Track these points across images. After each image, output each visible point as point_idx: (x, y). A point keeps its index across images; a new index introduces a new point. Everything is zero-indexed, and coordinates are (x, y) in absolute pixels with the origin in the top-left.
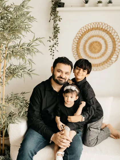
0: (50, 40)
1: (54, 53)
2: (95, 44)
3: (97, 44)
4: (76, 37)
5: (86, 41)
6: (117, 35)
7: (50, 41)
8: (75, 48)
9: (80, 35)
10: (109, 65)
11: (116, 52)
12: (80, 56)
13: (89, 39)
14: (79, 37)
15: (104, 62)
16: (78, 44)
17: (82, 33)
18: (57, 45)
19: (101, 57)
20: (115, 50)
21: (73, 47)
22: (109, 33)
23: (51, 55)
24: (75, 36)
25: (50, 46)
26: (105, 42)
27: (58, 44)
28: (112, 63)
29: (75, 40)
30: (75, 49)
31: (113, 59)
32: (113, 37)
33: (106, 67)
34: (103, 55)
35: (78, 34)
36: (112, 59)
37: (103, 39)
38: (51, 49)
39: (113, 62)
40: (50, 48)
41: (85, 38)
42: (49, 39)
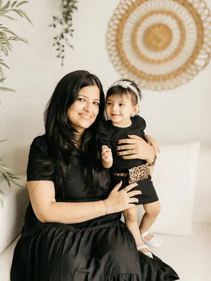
0: (56, 23)
1: (63, 51)
2: (157, 29)
3: (161, 29)
4: (115, 17)
5: (138, 25)
6: (205, 8)
7: (55, 26)
8: (113, 41)
9: (123, 12)
10: (190, 77)
11: (204, 46)
12: (124, 59)
13: (143, 19)
14: (120, 17)
15: (178, 70)
16: (119, 31)
17: (126, 7)
18: (71, 35)
19: (171, 58)
20: (202, 42)
21: (108, 38)
23: (58, 56)
24: (112, 13)
25: (56, 38)
26: (180, 24)
27: (72, 31)
28: (198, 71)
29: (112, 23)
30: (113, 43)
31: (200, 62)
32: (196, 12)
33: (184, 81)
34: (176, 53)
35: (118, 9)
36: (197, 62)
37: (175, 16)
38: (58, 44)
39: (199, 68)
40: (55, 41)
41: (134, 18)
42: (52, 22)
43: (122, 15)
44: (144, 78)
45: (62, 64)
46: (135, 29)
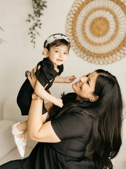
0: (30, 19)
1: (34, 38)
2: (99, 21)
4: (71, 13)
5: (86, 18)
7: (29, 21)
8: (69, 29)
9: (76, 9)
12: (78, 42)
13: (89, 14)
14: (74, 12)
15: (114, 51)
16: (74, 22)
17: (78, 6)
18: (40, 27)
19: (108, 42)
21: (66, 28)
22: (120, 3)
23: (32, 41)
24: (69, 10)
25: (30, 29)
26: (115, 17)
27: (40, 24)
29: (69, 17)
30: (70, 31)
33: (118, 58)
34: (112, 38)
35: (73, 7)
37: (111, 12)
38: (32, 33)
41: (83, 13)
42: (28, 18)
43: (76, 11)
45: (34, 47)
46: (85, 22)
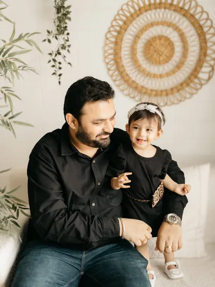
0: (51, 38)
1: (60, 68)
2: (158, 41)
3: (162, 42)
4: (112, 29)
5: (137, 37)
6: (208, 19)
7: (49, 41)
8: (111, 54)
9: (121, 23)
10: (194, 91)
11: (208, 58)
12: (124, 74)
13: (143, 30)
14: (118, 28)
15: (181, 85)
16: (117, 43)
17: (124, 18)
18: (68, 51)
19: (173, 72)
20: (205, 55)
21: (105, 52)
22: (189, 15)
23: (54, 74)
25: (50, 54)
26: (182, 36)
27: (69, 46)
28: (201, 85)
29: (109, 36)
30: (112, 57)
31: (203, 76)
32: (199, 23)
33: (188, 96)
34: (178, 67)
35: (115, 20)
36: (201, 75)
37: (176, 29)
38: (54, 60)
39: (203, 82)
40: (50, 58)
41: (133, 29)
42: (45, 36)
43: (120, 26)
44: (145, 93)
46: (135, 42)
